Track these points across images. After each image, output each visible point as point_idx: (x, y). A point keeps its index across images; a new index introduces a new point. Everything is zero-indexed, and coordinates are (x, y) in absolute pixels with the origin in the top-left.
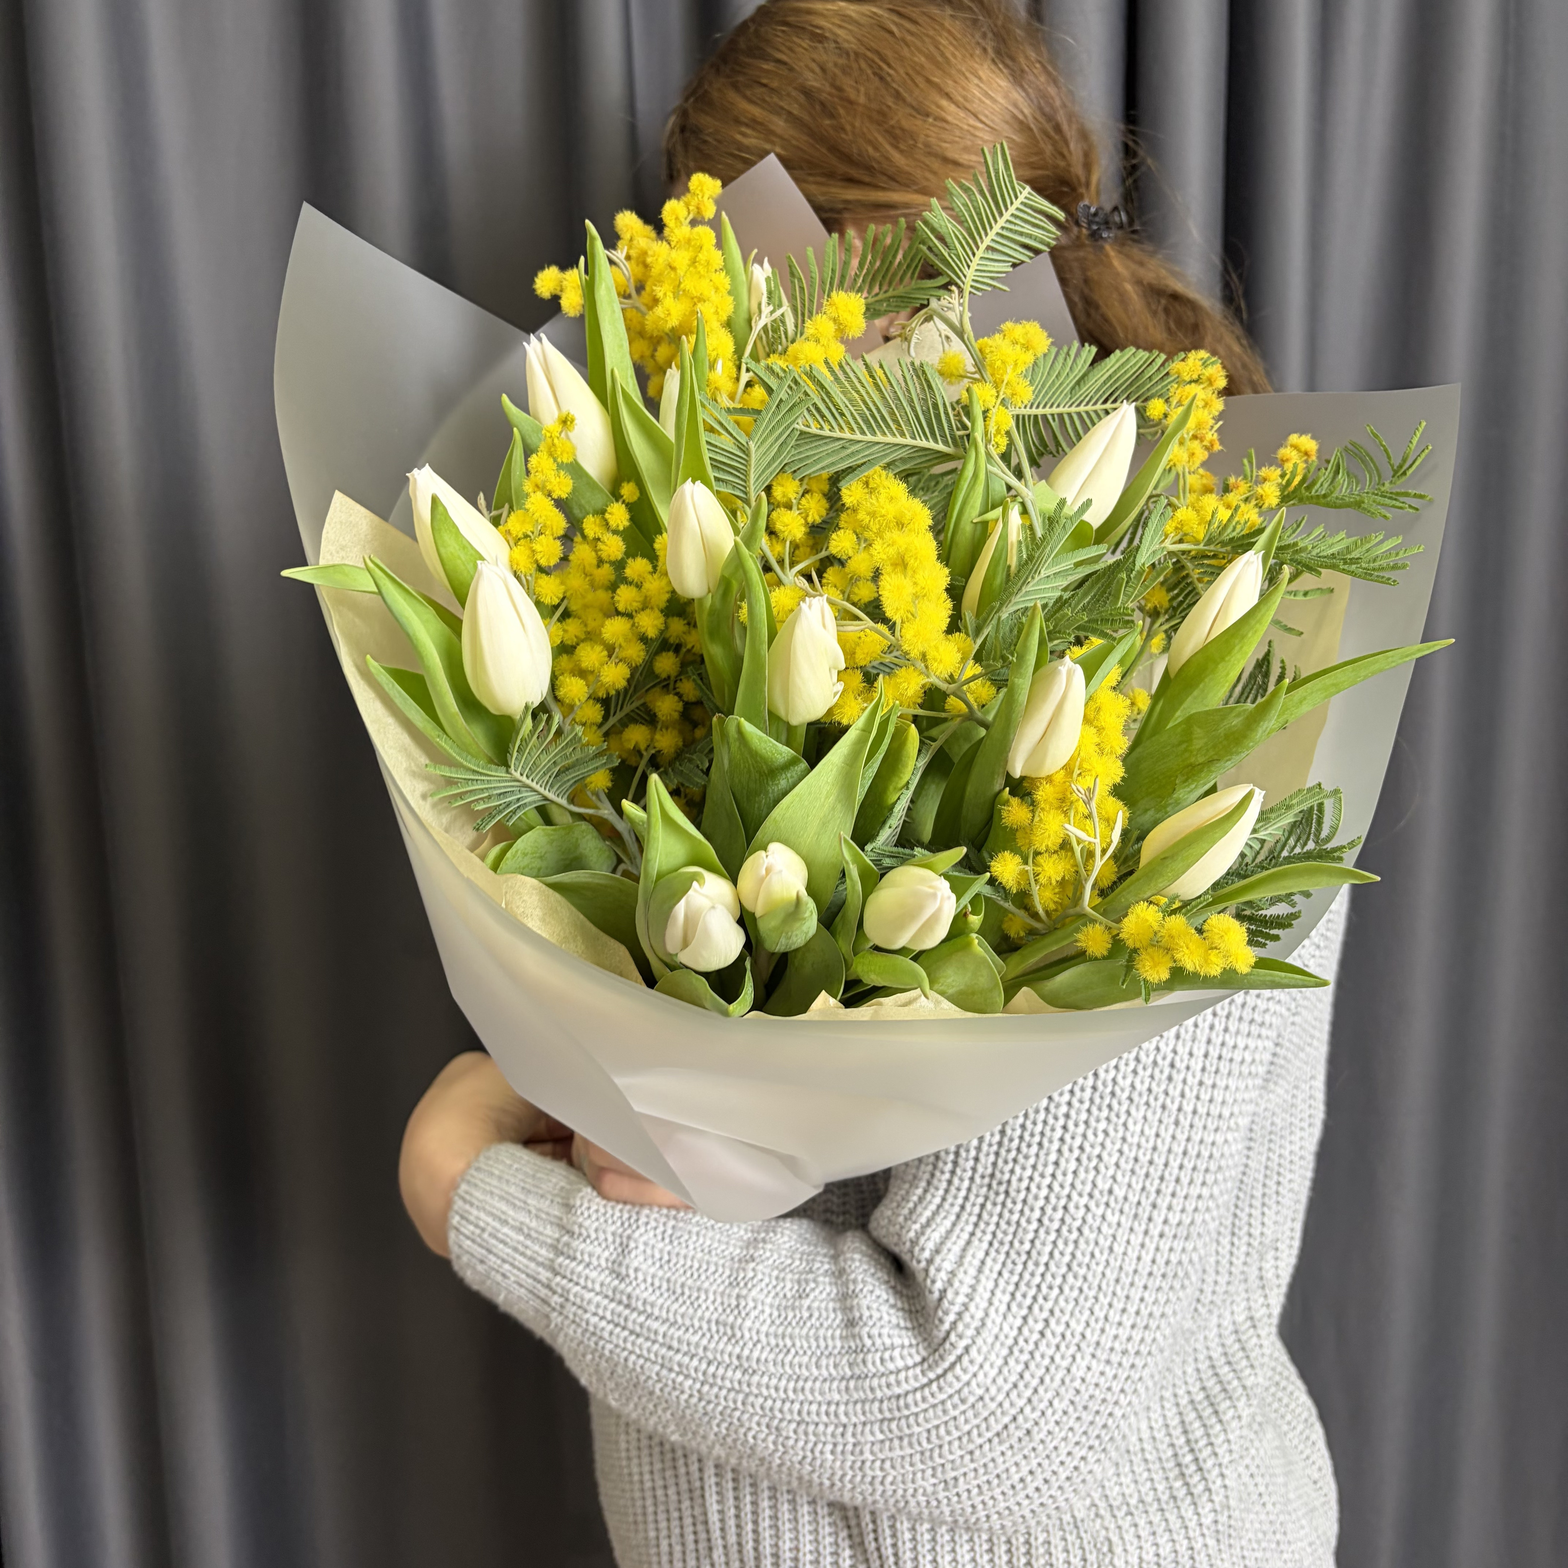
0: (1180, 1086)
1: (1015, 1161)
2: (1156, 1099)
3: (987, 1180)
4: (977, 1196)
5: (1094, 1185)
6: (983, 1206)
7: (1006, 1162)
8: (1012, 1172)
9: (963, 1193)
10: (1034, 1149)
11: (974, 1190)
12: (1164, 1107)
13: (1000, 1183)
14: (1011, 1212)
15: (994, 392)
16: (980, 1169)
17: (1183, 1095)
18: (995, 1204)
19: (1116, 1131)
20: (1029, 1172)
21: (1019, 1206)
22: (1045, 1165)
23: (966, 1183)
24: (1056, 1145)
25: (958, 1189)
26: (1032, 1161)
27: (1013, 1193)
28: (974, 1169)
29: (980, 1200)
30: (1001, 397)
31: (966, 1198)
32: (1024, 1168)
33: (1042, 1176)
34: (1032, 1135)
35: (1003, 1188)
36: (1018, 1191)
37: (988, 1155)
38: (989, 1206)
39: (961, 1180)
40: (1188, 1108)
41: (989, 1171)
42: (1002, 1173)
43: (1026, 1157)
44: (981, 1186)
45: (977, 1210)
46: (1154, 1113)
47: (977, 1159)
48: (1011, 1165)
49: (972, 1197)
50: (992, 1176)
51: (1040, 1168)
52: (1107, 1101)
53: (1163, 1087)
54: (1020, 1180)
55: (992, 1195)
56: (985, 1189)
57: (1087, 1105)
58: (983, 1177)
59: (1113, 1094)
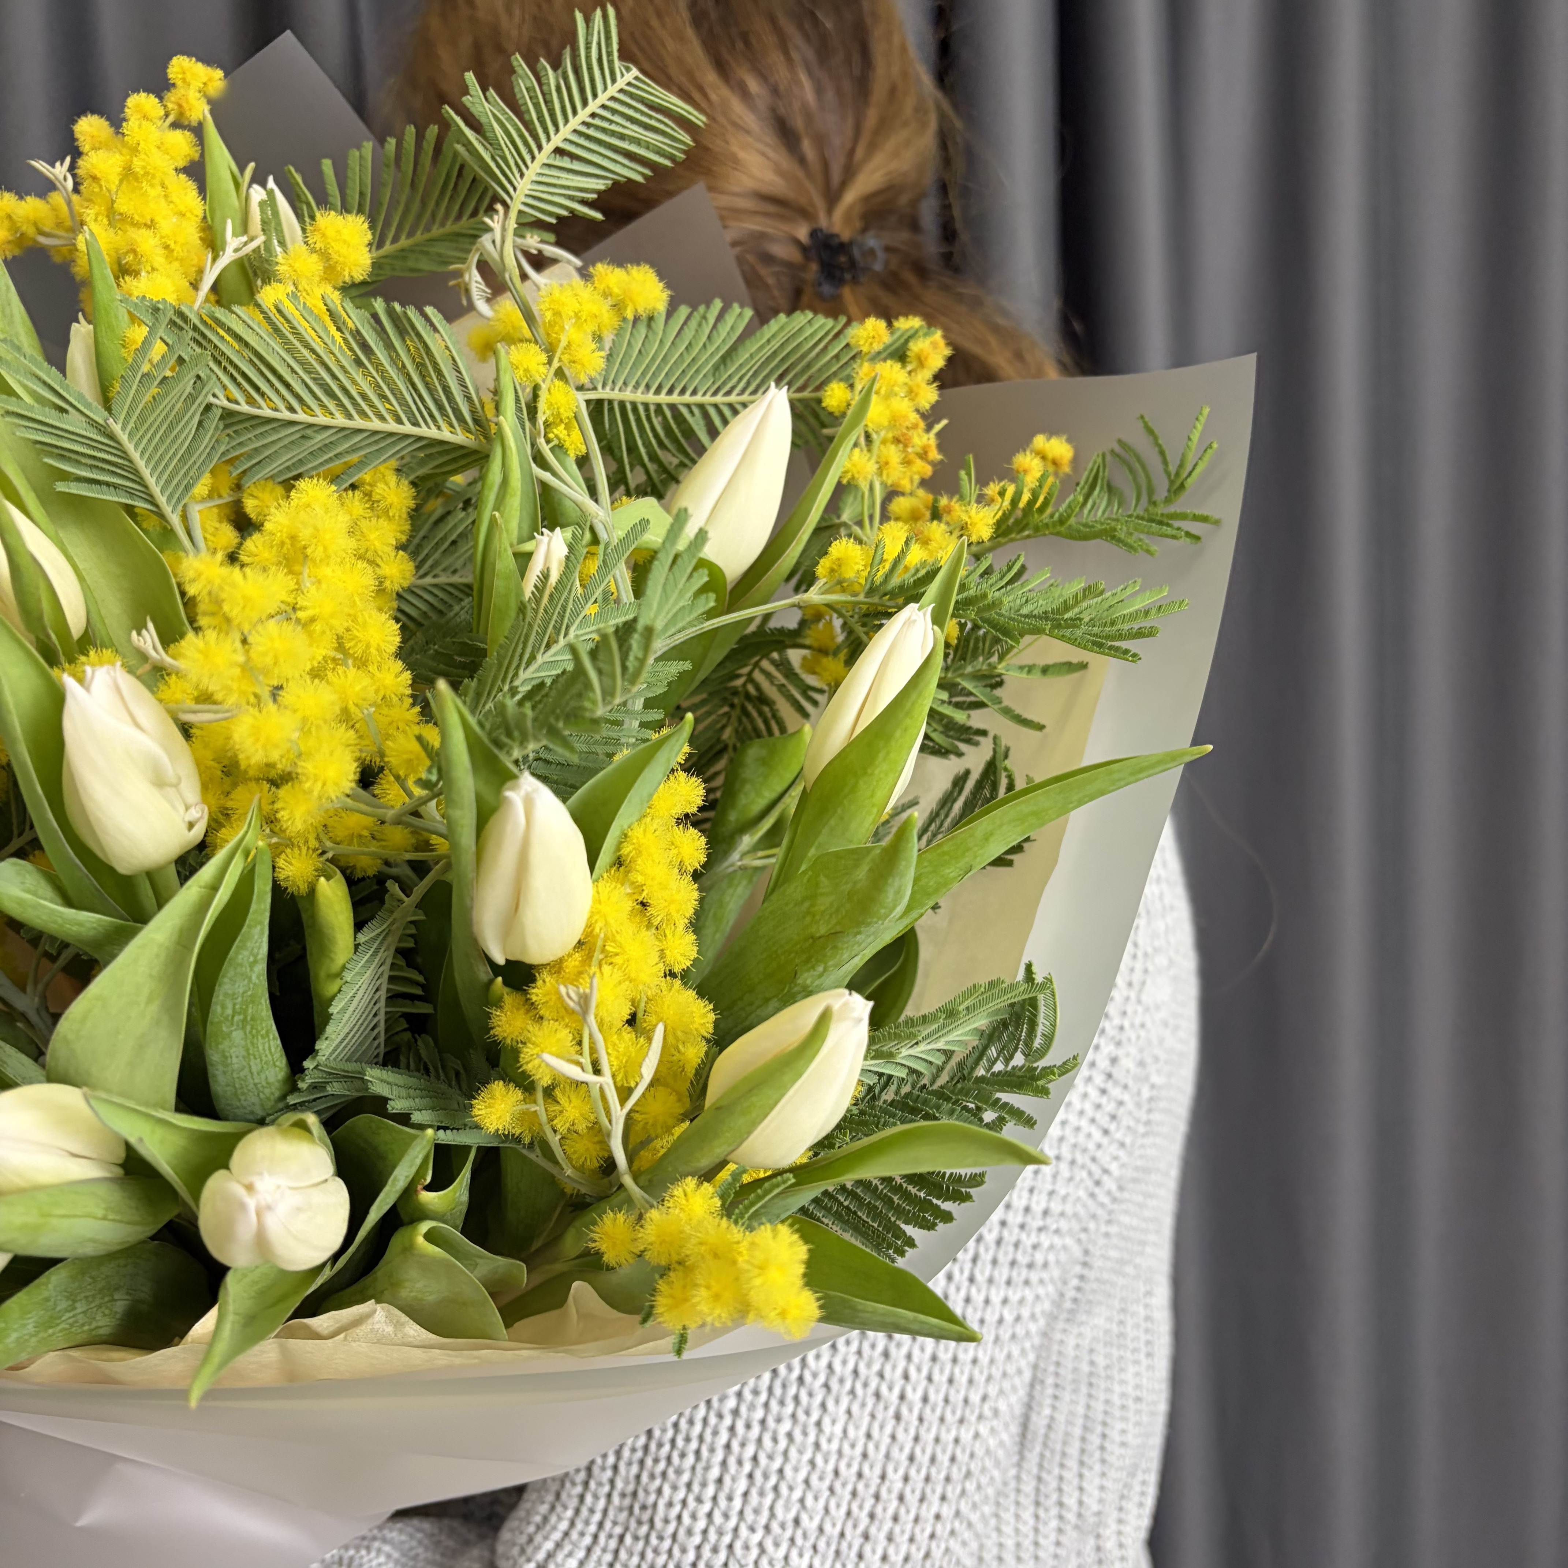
0: (902, 1364)
1: (664, 1474)
2: (865, 1385)
3: (627, 1501)
4: (615, 1523)
5: (772, 1515)
6: (621, 1538)
7: (652, 1477)
8: (659, 1491)
9: (597, 1517)
10: (690, 1459)
11: (611, 1513)
12: (877, 1395)
13: (644, 1507)
14: (656, 1551)
15: (543, 358)
16: (619, 1484)
17: (906, 1377)
18: (636, 1538)
19: (805, 1433)
20: (681, 1494)
21: (667, 1543)
22: (704, 1485)
23: (602, 1503)
24: (719, 1455)
25: (592, 1511)
26: (686, 1477)
27: (658, 1524)
28: (612, 1482)
29: (618, 1530)
30: (556, 364)
31: (601, 1525)
32: (675, 1488)
33: (699, 1500)
34: (688, 1440)
35: (646, 1516)
36: (666, 1521)
37: (629, 1464)
38: (628, 1540)
39: (596, 1497)
40: (914, 1396)
41: (631, 1488)
42: (647, 1492)
43: (679, 1472)
44: (621, 1509)
45: (613, 1544)
46: (863, 1405)
47: (615, 1468)
48: (658, 1482)
49: (608, 1525)
50: (635, 1494)
51: (696, 1488)
52: (792, 1390)
53: (876, 1367)
54: (670, 1504)
55: (633, 1524)
56: (625, 1514)
57: (763, 1397)
58: (623, 1495)
59: (801, 1380)
